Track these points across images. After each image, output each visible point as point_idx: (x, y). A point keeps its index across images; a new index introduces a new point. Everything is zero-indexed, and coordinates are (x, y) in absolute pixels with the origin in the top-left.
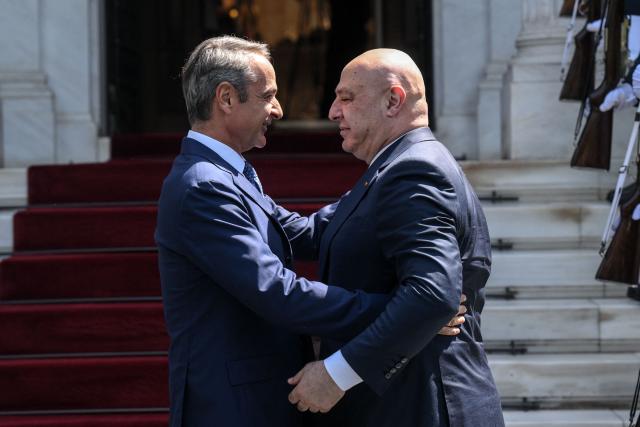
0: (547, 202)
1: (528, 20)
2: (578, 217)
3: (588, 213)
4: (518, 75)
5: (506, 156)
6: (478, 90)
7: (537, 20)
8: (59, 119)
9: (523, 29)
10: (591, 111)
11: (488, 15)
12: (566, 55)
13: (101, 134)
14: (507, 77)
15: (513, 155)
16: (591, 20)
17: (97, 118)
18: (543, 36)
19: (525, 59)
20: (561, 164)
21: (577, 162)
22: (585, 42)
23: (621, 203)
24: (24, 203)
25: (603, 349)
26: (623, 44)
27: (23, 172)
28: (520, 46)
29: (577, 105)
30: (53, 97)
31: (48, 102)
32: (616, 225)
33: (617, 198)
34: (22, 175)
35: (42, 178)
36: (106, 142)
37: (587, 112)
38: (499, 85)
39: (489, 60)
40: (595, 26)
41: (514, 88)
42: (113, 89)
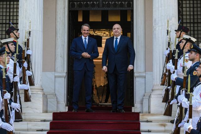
0: (158, 122)
1: (154, 85)
2: (164, 126)
3: (166, 125)
4: (152, 96)
5: (149, 113)
6: (143, 98)
7: (156, 85)
8: (58, 102)
9: (153, 87)
10: (168, 104)
11: (145, 83)
12: (163, 93)
14: (150, 97)
15: (151, 113)
16: (168, 86)
17: (66, 103)
19: (153, 93)
20: (162, 115)
21: (165, 114)
22: (167, 91)
24: (52, 120)
26: (175, 91)
27: (52, 114)
28: (152, 90)
29: (165, 103)
30: (57, 98)
35: (55, 115)
36: (67, 107)
37: (167, 104)
38: (148, 98)
39: (145, 92)
40: (169, 88)
41: (151, 99)
42: (68, 96)
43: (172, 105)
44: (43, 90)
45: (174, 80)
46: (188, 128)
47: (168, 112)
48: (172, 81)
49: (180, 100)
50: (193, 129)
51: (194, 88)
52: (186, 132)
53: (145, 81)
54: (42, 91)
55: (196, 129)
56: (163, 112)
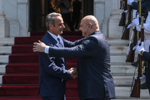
0: (116, 46)
1: (113, 10)
2: (122, 49)
3: (124, 48)
4: (110, 21)
5: (108, 37)
6: (102, 24)
7: (114, 10)
8: (20, 28)
9: (112, 12)
10: (125, 28)
11: (105, 9)
12: (120, 17)
13: (28, 31)
14: (108, 21)
15: (109, 37)
16: (125, 10)
17: (28, 28)
18: (116, 13)
19: (112, 18)
20: (120, 38)
21: (122, 38)
22: (124, 15)
23: (131, 46)
24: (14, 44)
25: (126, 75)
26: (132, 15)
27: (14, 38)
28: (111, 15)
29: (123, 27)
30: (19, 24)
31: (18, 25)
32: (129, 51)
33: (129, 45)
34: (13, 39)
35: (17, 40)
36: (29, 33)
37: (125, 29)
38: (107, 23)
39: (105, 18)
40: (126, 11)
41: (110, 24)
42: (31, 23)
43: (129, 29)
44: (5, 15)
45: (131, 4)
46: (141, 50)
47: (126, 36)
48: (129, 5)
49: (135, 24)
50: (144, 52)
51: (149, 12)
52: (139, 55)
53: (105, 6)
54: (4, 17)
55: (148, 51)
56: (121, 36)
